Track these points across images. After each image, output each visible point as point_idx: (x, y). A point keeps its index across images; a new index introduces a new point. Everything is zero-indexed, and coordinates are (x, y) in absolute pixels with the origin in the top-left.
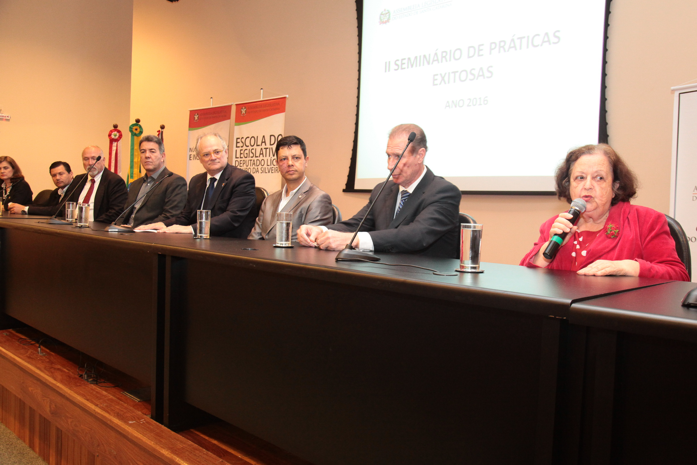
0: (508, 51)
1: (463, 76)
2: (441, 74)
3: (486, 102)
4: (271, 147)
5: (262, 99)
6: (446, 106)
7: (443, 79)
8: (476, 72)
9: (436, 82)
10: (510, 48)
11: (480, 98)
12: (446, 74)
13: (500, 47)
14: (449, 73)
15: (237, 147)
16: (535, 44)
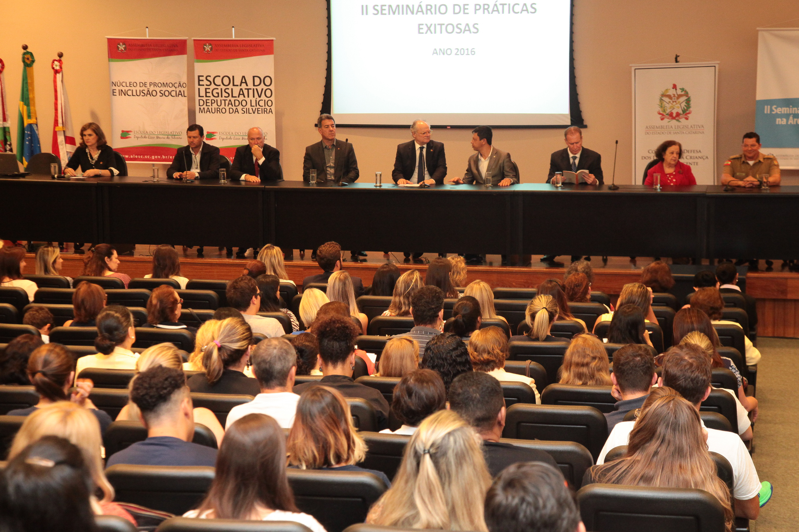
0: (492, 13)
1: (450, 28)
2: (426, 25)
3: (473, 53)
4: (255, 88)
5: (234, 38)
6: (434, 53)
7: (429, 29)
8: (462, 27)
9: (421, 31)
10: (493, 11)
11: (467, 49)
12: (431, 25)
13: (484, 9)
14: (435, 25)
15: (199, 85)
16: (516, 11)
